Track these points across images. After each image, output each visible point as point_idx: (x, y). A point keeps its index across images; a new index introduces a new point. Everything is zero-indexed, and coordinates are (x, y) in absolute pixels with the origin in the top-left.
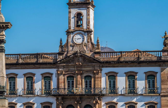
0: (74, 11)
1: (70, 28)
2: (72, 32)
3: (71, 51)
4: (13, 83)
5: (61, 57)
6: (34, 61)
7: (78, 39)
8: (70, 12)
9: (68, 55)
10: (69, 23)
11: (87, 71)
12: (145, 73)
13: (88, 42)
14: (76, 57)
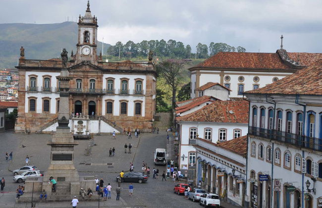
0: (83, 30)
1: (79, 43)
2: (81, 46)
3: (80, 59)
4: (33, 82)
5: (73, 64)
6: (52, 66)
7: (86, 51)
8: (80, 30)
9: (78, 63)
10: (79, 39)
11: (92, 76)
12: (135, 79)
13: (93, 54)
14: (84, 64)
